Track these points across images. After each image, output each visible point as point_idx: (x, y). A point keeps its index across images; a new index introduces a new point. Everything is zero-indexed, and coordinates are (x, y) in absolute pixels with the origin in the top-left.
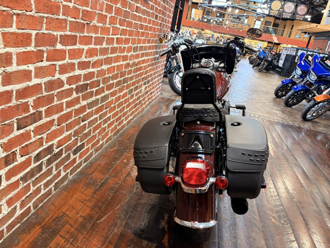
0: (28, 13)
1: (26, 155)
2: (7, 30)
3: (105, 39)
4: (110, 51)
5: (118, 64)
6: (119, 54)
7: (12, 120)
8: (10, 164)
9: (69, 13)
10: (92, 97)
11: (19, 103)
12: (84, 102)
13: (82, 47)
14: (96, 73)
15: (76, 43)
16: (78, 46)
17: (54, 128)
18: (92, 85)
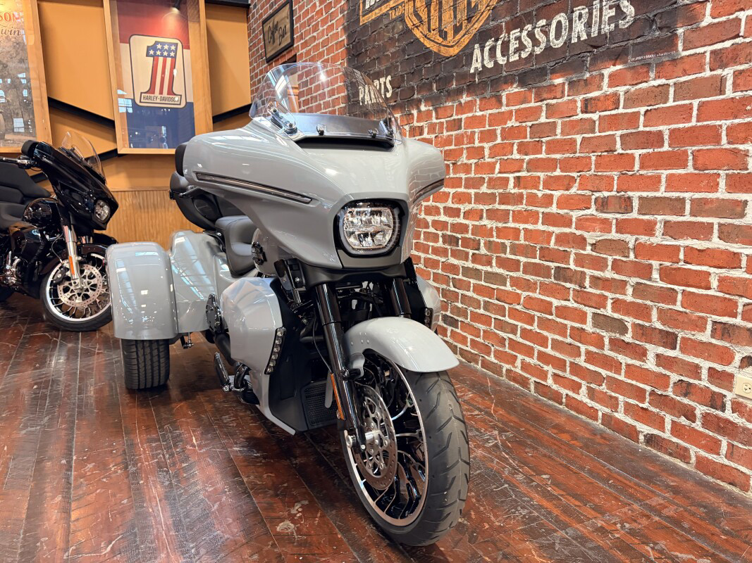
4: (498, 199)
6: (530, 208)
12: (453, 259)
14: (470, 228)
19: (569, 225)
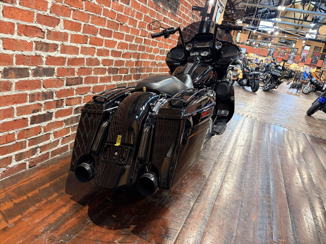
0: (80, 10)
1: (69, 106)
2: (67, 18)
3: (135, 38)
4: (138, 48)
5: (145, 60)
6: (147, 53)
7: (64, 77)
8: (59, 107)
9: (108, 14)
10: (121, 80)
11: (69, 67)
12: (114, 82)
13: (115, 40)
14: (125, 62)
15: (111, 36)
16: (112, 39)
17: (89, 93)
18: (122, 71)
19: (154, 59)
